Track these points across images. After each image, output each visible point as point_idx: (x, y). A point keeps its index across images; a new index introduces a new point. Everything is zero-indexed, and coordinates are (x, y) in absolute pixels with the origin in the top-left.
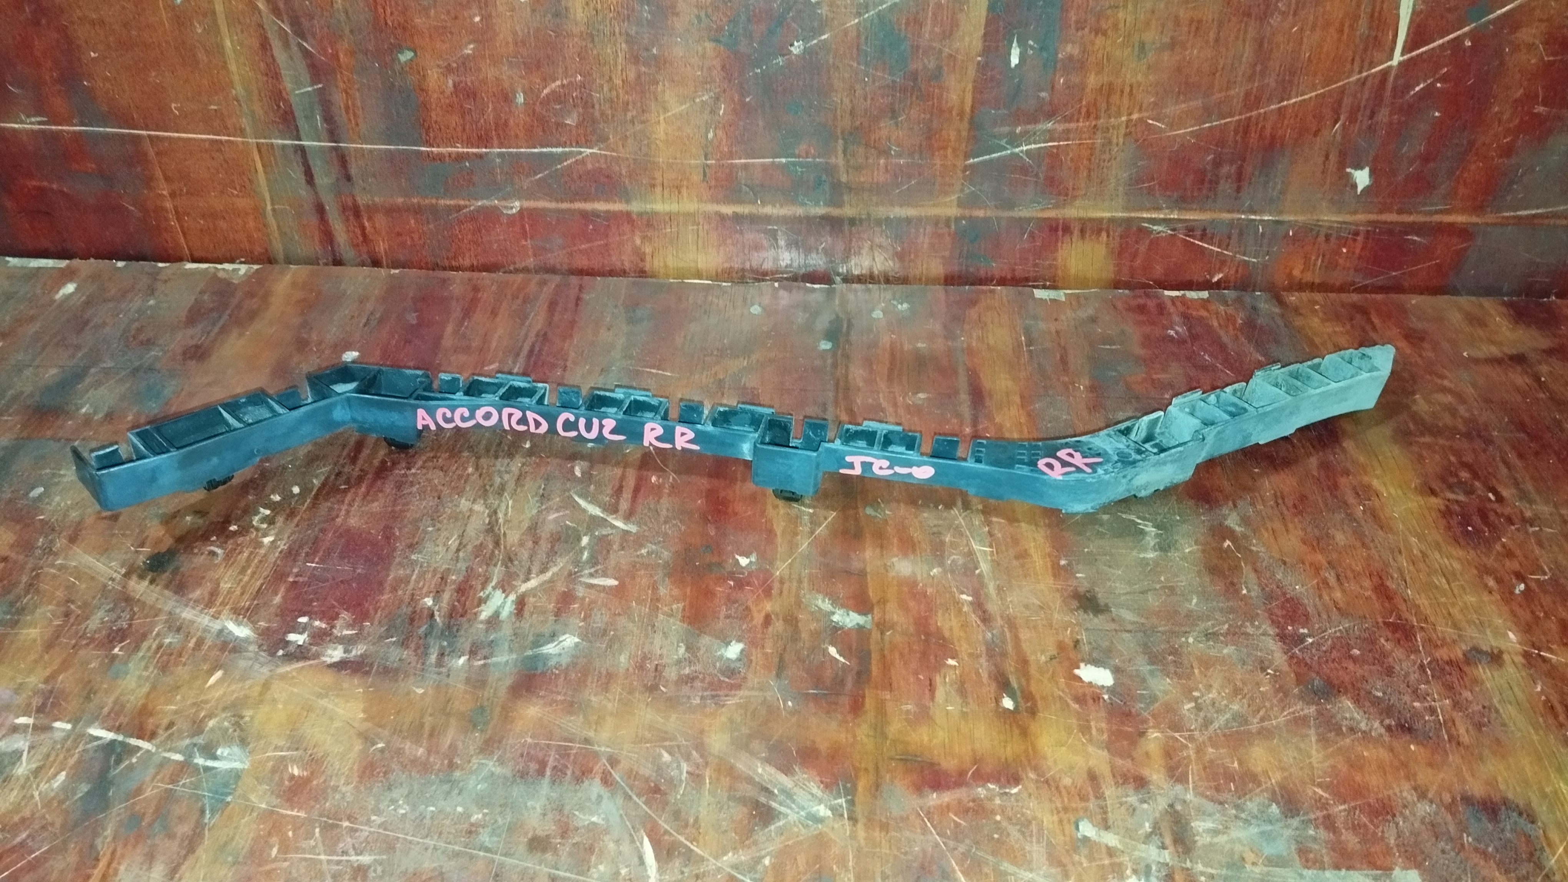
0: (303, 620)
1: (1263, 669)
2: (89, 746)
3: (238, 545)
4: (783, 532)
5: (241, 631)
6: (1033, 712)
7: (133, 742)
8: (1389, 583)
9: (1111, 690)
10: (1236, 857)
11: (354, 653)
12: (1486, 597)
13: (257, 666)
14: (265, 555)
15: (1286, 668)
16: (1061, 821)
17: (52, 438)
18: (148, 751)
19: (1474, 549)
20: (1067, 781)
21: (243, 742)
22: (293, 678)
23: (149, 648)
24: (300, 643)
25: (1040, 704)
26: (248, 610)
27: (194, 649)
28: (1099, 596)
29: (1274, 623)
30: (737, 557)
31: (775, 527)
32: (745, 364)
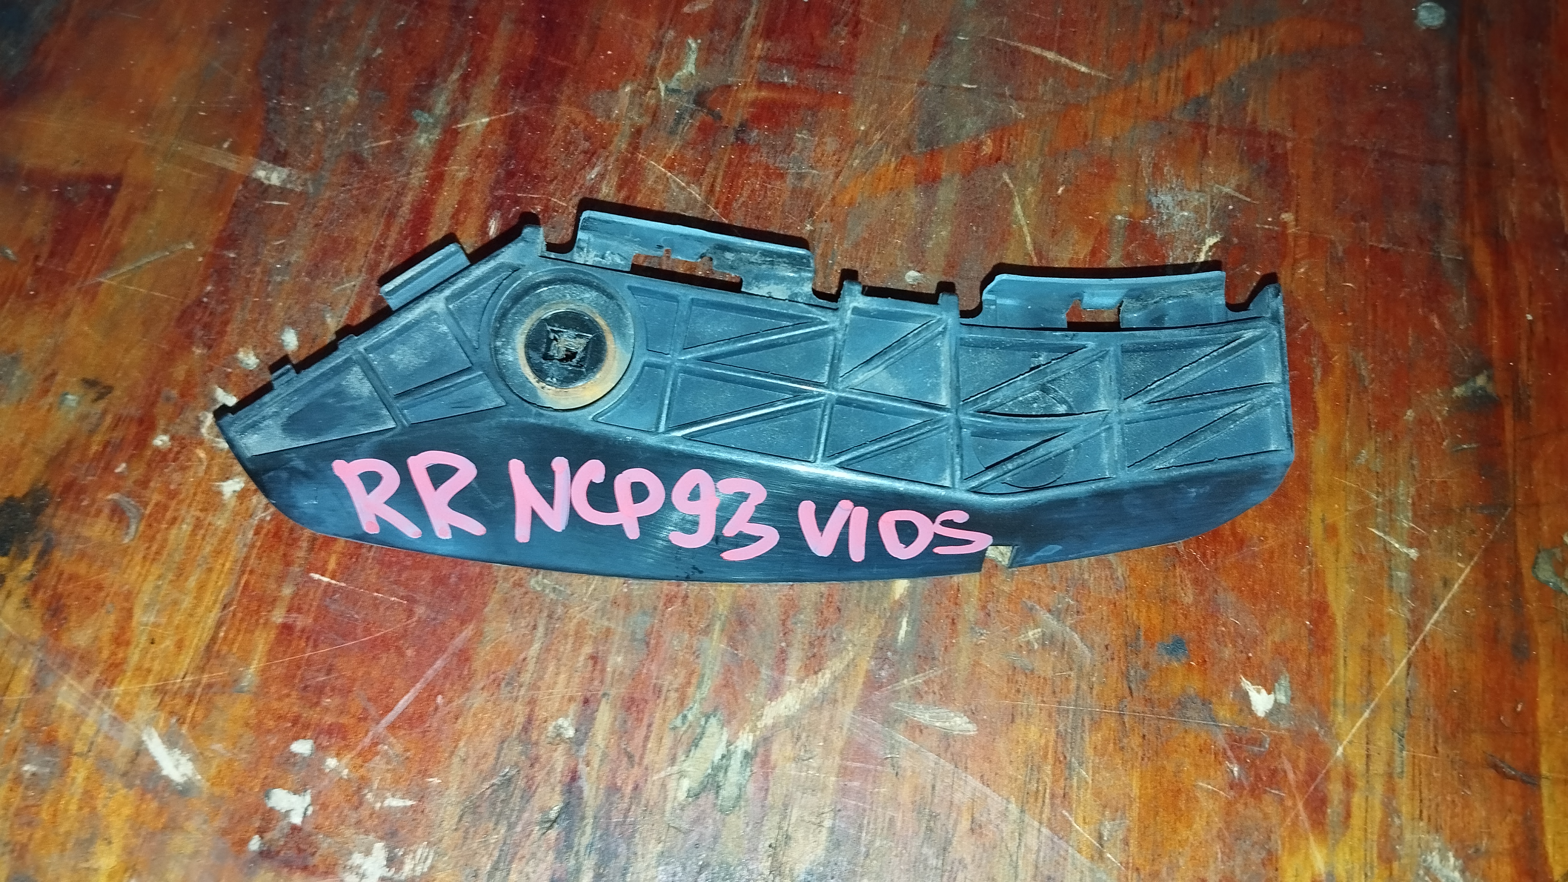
3: (172, 495)
4: (1352, 615)
14: (227, 532)
30: (1246, 685)
31: (1331, 597)
32: (1254, 55)
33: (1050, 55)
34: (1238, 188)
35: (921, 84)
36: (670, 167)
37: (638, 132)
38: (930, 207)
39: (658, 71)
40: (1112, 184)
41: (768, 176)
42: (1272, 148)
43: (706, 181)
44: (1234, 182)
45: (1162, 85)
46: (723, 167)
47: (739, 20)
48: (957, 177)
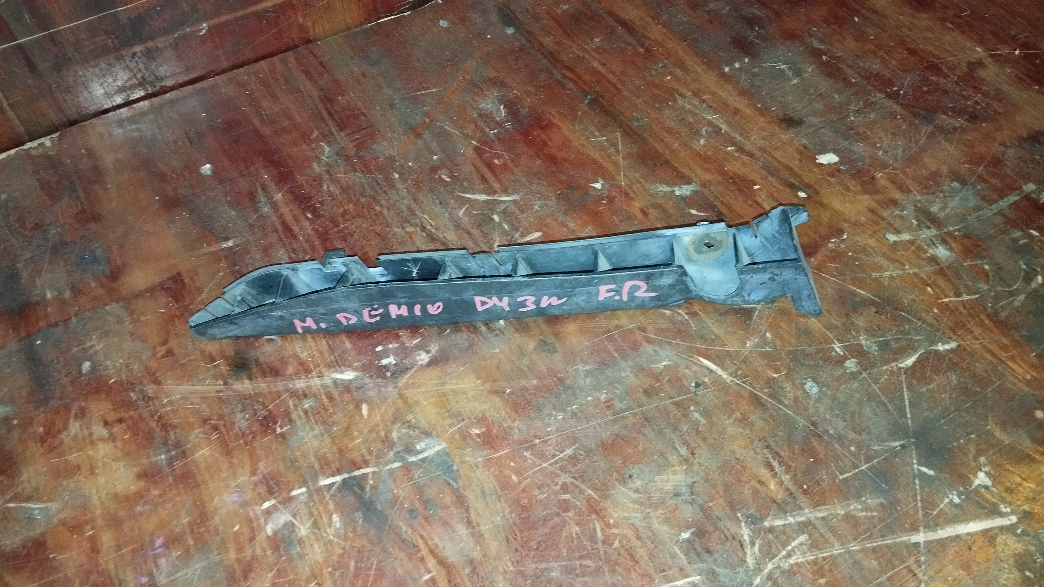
0: (379, 348)
1: (896, 118)
2: (332, 492)
5: (348, 375)
6: (818, 193)
7: (357, 473)
8: (910, 46)
9: (841, 162)
10: (961, 215)
11: (433, 351)
12: (953, 34)
13: (383, 389)
15: (903, 112)
16: (878, 240)
17: (50, 325)
18: (374, 473)
19: (929, 11)
20: (863, 219)
21: (427, 434)
22: (413, 383)
23: (299, 416)
24: (394, 362)
25: (816, 186)
26: (337, 361)
27: (330, 402)
28: (792, 115)
29: (881, 91)
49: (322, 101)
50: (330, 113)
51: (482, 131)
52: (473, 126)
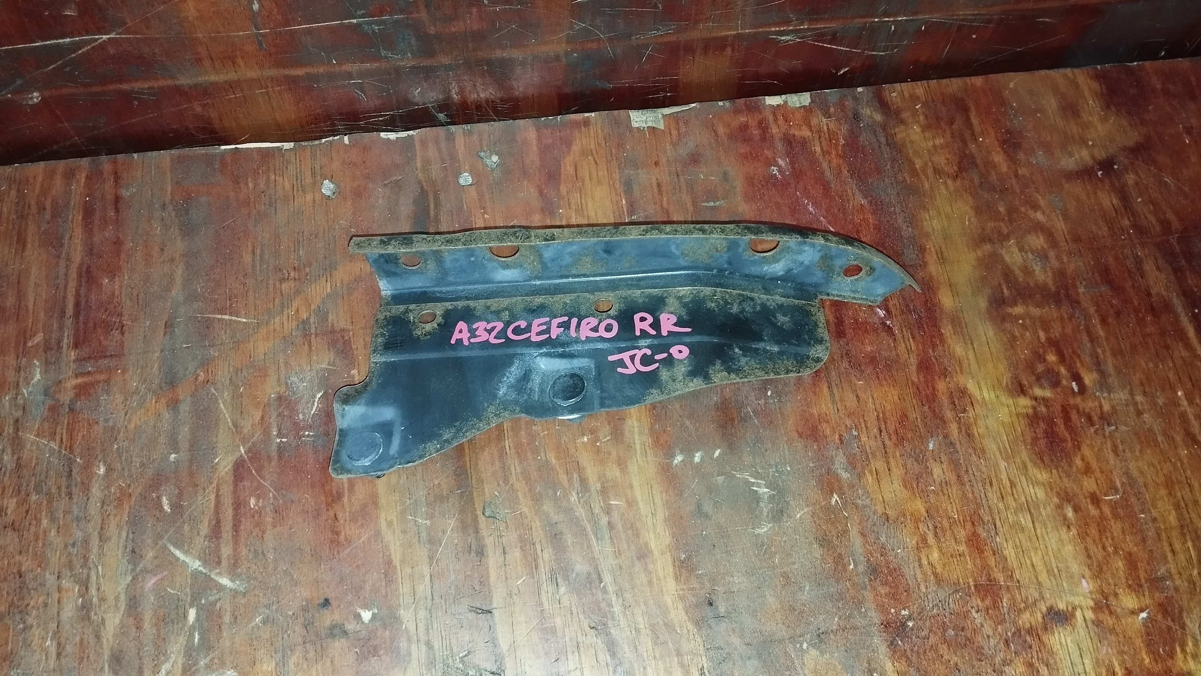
4: (403, 561)
8: (980, 530)
12: (1064, 534)
19: (1057, 468)
29: (880, 607)
30: (359, 610)
31: (393, 556)
32: (329, 290)
33: (227, 317)
34: (329, 364)
35: (162, 351)
36: (38, 435)
37: (17, 421)
38: (177, 417)
39: (21, 384)
40: (267, 379)
41: (90, 424)
42: (343, 337)
43: (58, 438)
44: (327, 361)
45: (285, 317)
46: (65, 426)
47: (59, 342)
48: (189, 398)
49: (80, 276)
50: (77, 305)
51: (267, 432)
52: (258, 415)
